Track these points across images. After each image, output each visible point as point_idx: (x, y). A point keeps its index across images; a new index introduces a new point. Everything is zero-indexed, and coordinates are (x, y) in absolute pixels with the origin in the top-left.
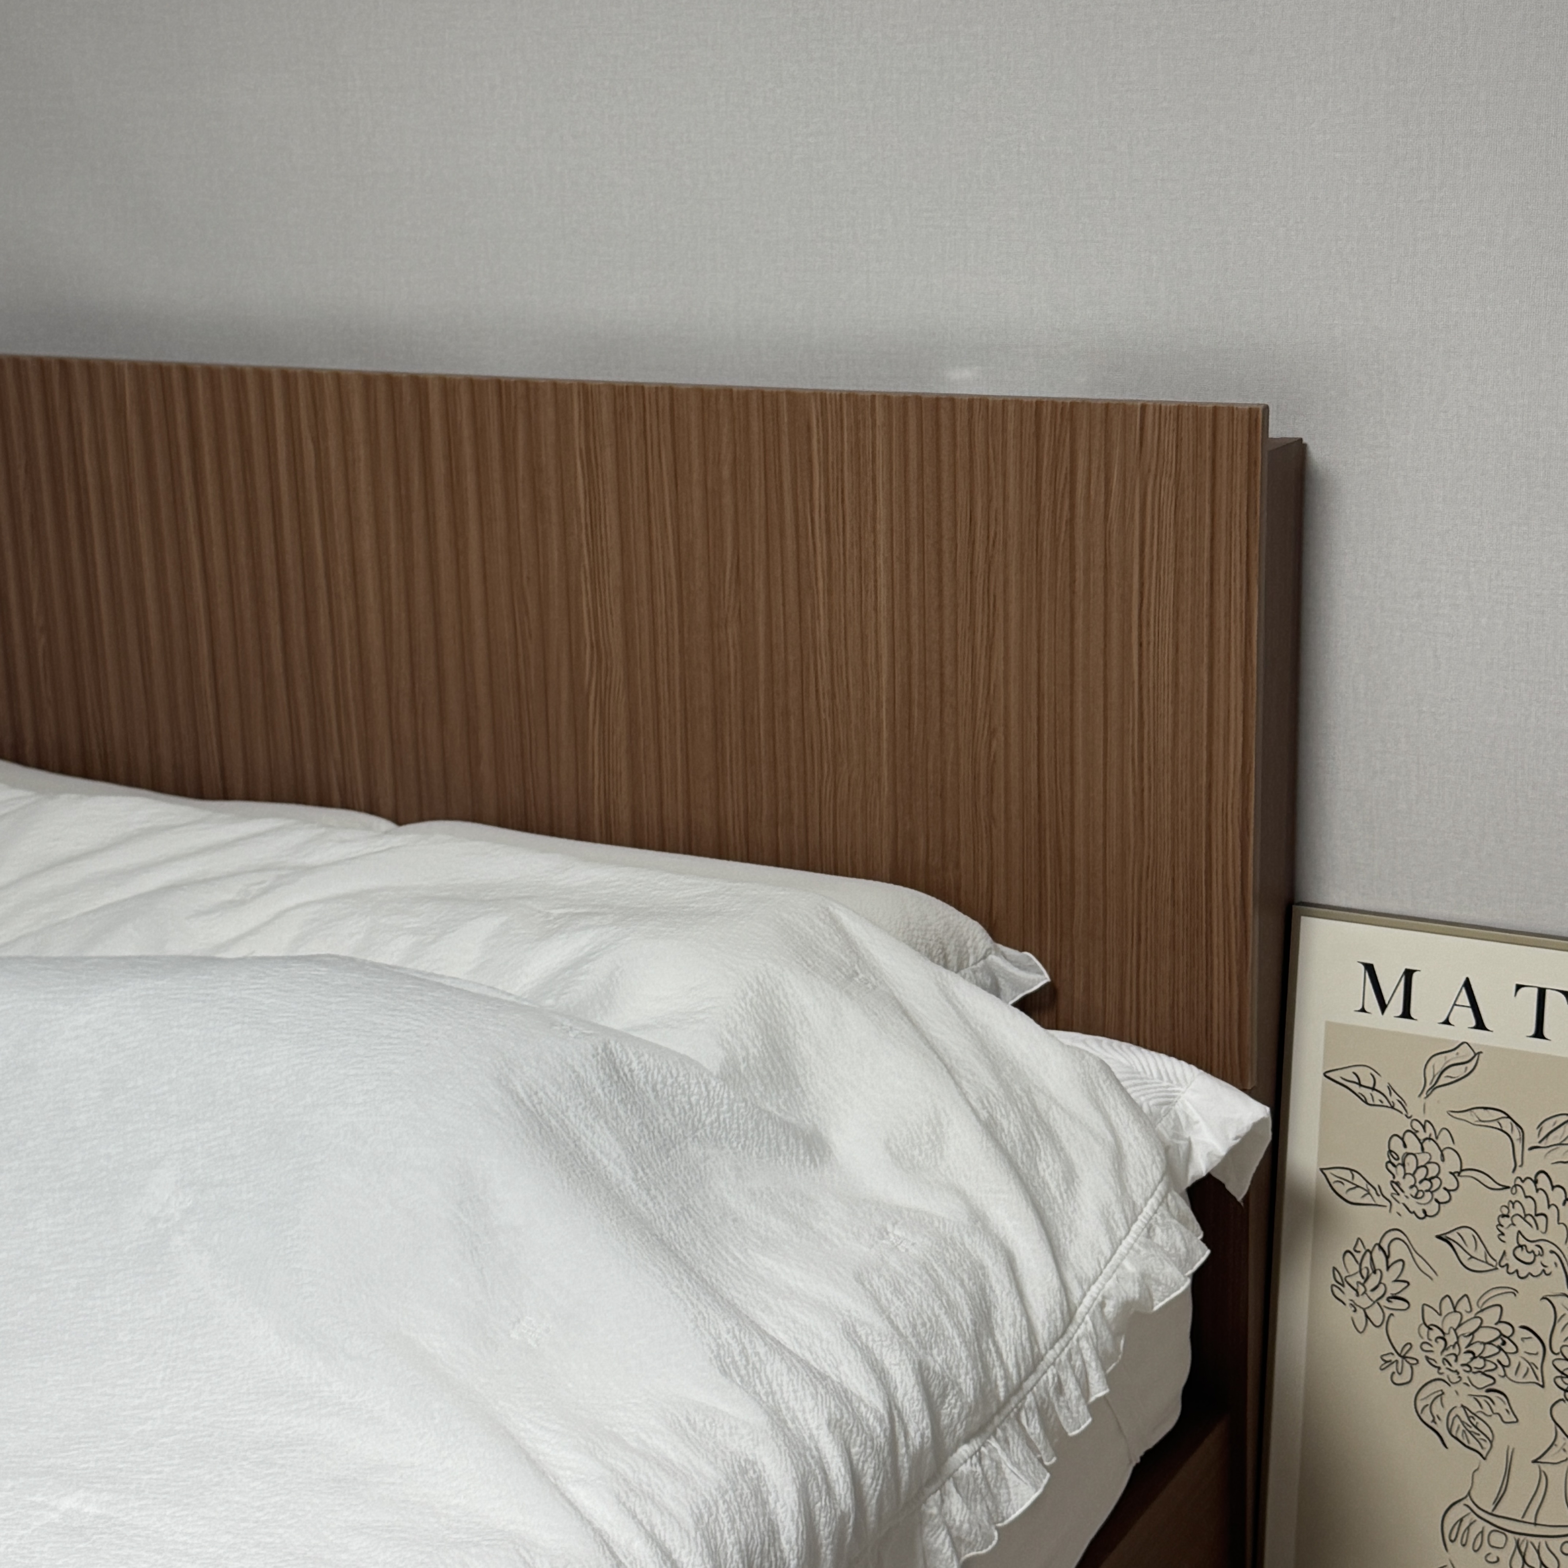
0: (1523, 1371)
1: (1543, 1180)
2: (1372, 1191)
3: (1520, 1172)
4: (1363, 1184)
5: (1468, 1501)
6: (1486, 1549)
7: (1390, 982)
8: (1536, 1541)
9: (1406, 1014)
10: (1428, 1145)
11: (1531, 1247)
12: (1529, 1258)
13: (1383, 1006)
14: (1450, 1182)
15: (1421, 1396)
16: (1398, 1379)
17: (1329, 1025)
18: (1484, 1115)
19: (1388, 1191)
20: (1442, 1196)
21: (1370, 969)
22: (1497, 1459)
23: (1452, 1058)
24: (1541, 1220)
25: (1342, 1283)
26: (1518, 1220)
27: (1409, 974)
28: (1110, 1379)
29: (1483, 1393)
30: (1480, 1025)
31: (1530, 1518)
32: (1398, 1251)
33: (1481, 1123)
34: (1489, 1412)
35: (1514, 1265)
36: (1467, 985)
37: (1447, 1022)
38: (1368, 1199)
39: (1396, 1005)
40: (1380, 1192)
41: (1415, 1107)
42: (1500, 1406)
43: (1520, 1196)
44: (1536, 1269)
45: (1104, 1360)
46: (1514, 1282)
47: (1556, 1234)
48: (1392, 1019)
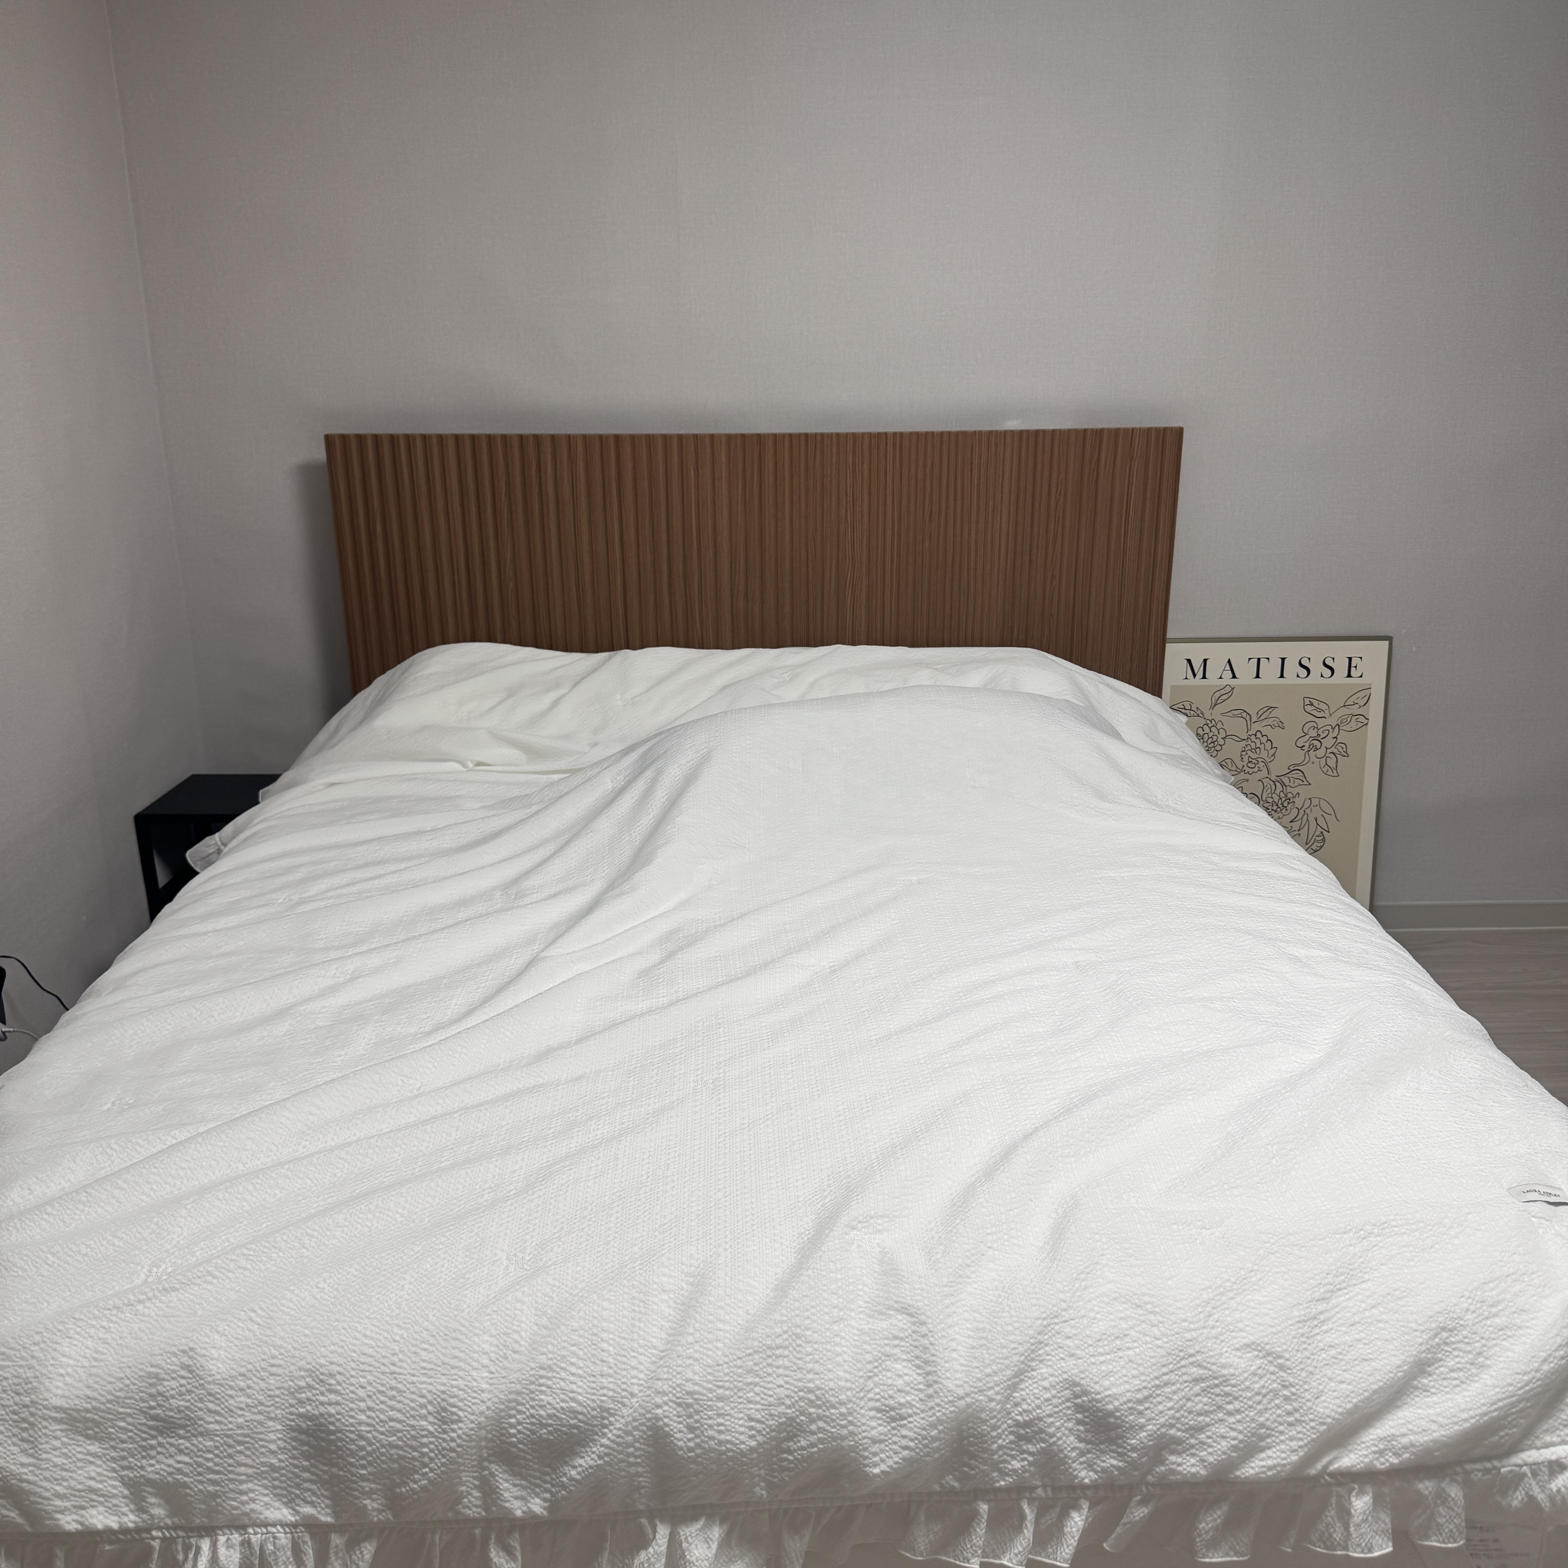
1: (1259, 735)
3: (1250, 733)
7: (1197, 665)
9: (1204, 677)
10: (1213, 729)
11: (1254, 761)
12: (1253, 766)
13: (1195, 675)
14: (1221, 742)
17: (1172, 686)
18: (1235, 713)
20: (1218, 748)
21: (1189, 661)
23: (1223, 692)
24: (1258, 750)
26: (1249, 752)
27: (1205, 661)
30: (1234, 677)
33: (1235, 716)
35: (1247, 769)
36: (1229, 662)
39: (1200, 674)
41: (1208, 716)
43: (1250, 742)
44: (1256, 770)
46: (1247, 776)
47: (1264, 754)
48: (1198, 681)
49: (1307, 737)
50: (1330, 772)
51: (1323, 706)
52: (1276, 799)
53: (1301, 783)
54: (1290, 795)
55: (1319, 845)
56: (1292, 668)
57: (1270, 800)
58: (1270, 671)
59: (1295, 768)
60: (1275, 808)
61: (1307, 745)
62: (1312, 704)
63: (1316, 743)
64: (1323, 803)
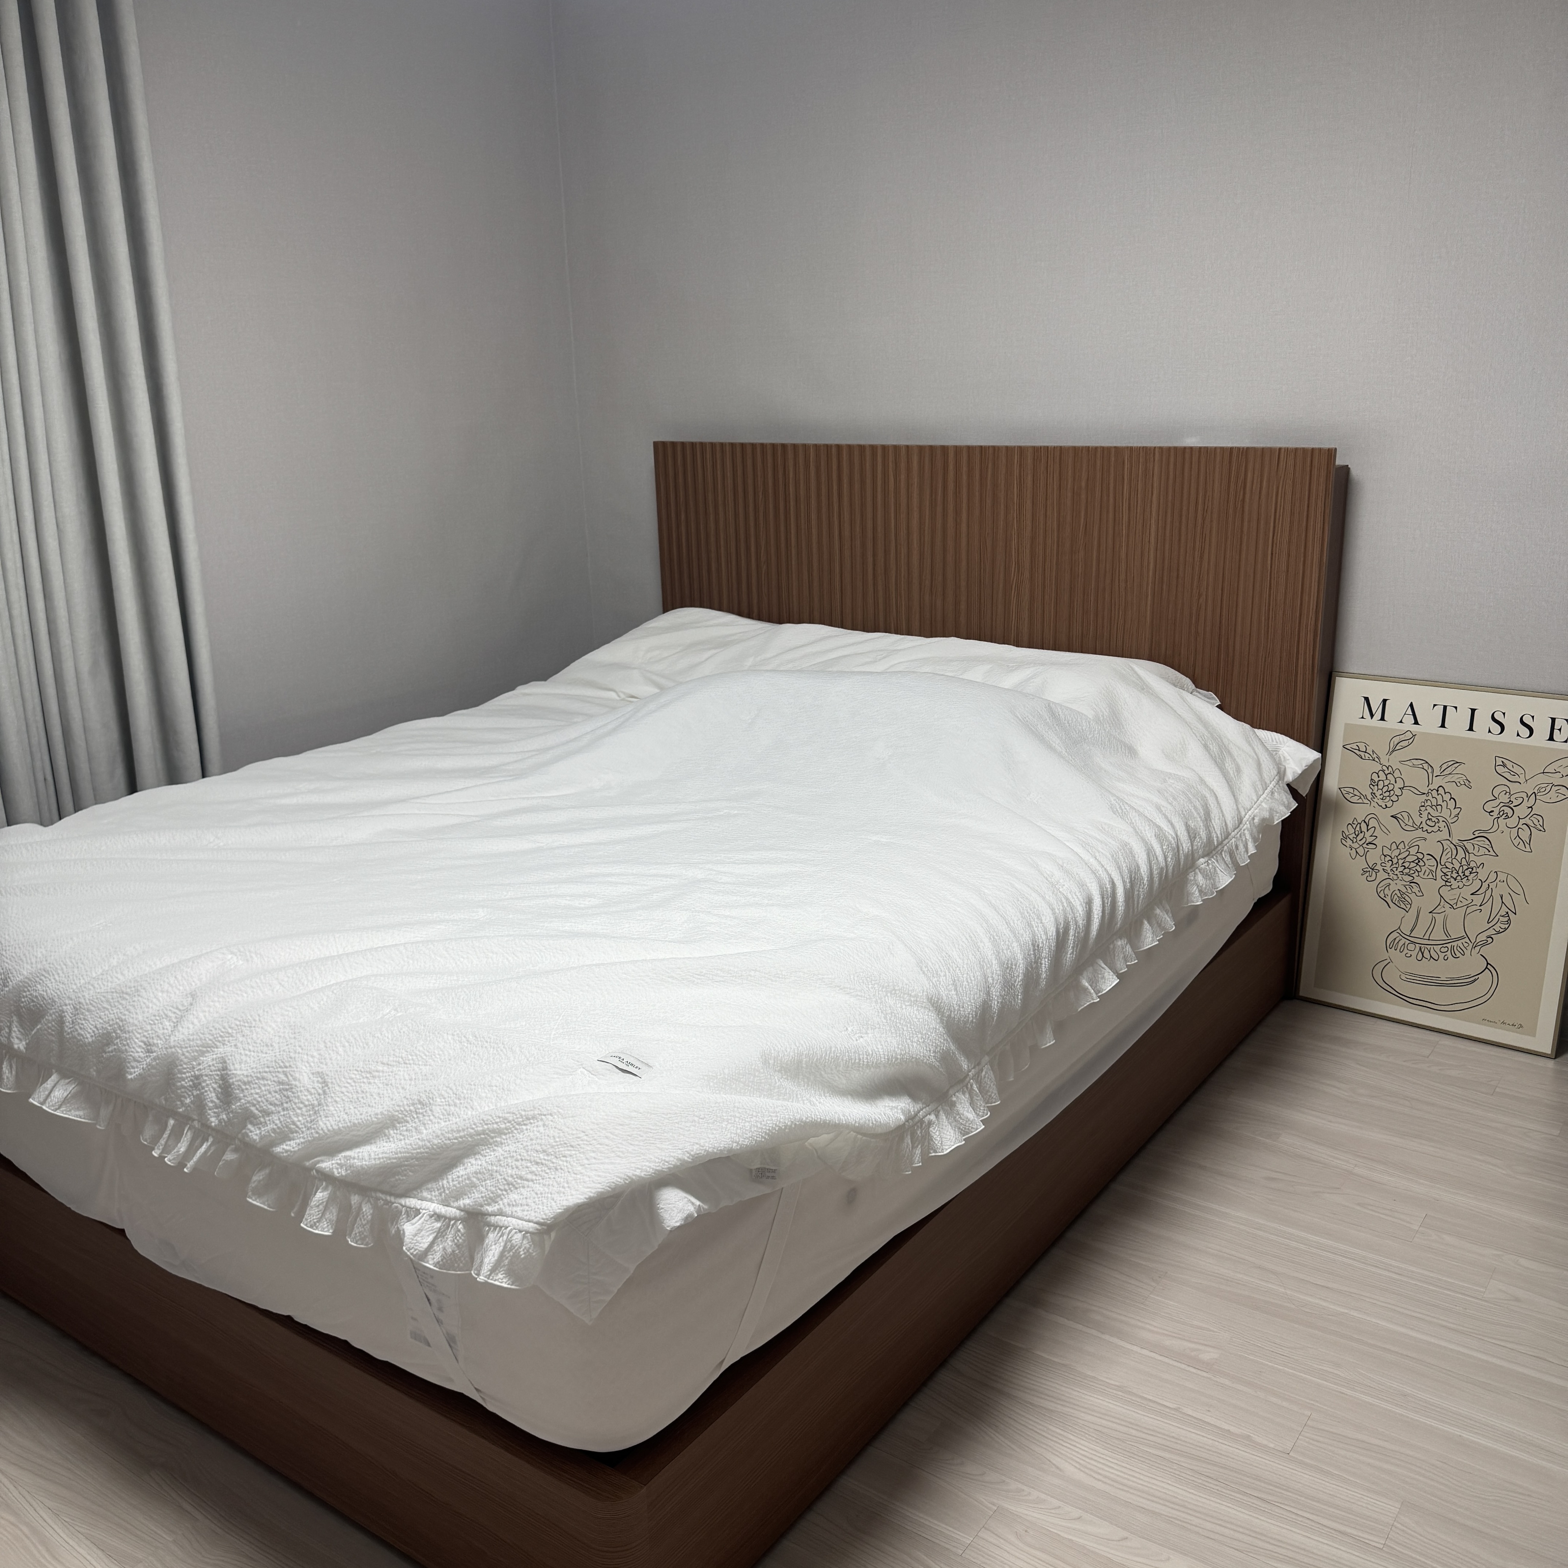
0: (1427, 873)
1: (1441, 791)
2: (1362, 797)
4: (1358, 794)
5: (1398, 931)
6: (1406, 951)
7: (1376, 705)
8: (1429, 947)
9: (1382, 719)
11: (1434, 819)
12: (1433, 824)
13: (1372, 715)
14: (1398, 792)
15: (1380, 886)
16: (1369, 879)
17: (1346, 725)
18: (1415, 762)
19: (1369, 797)
20: (1394, 798)
21: (1367, 699)
22: (1413, 912)
23: (1402, 737)
24: (1439, 807)
25: (1345, 837)
26: (1428, 808)
27: (1385, 701)
28: (1257, 847)
29: (1408, 883)
30: (1416, 723)
31: (1426, 937)
32: (1373, 823)
33: (1414, 766)
34: (1410, 892)
35: (1426, 827)
36: (1411, 705)
37: (1401, 722)
38: (1360, 801)
39: (1378, 715)
40: (1366, 797)
41: (1384, 761)
42: (1416, 889)
43: (1430, 797)
44: (1435, 829)
45: (1255, 840)
46: (1425, 835)
47: (1445, 813)
48: (1376, 721)
49: (1498, 801)
50: (1521, 846)
51: (1516, 769)
52: (1457, 866)
53: (1487, 852)
54: (1472, 864)
55: (1503, 926)
56: (1483, 721)
57: (1450, 866)
58: (1458, 722)
59: (1481, 835)
60: (1455, 875)
61: (1496, 810)
62: (1504, 765)
63: (1507, 810)
64: (1511, 880)
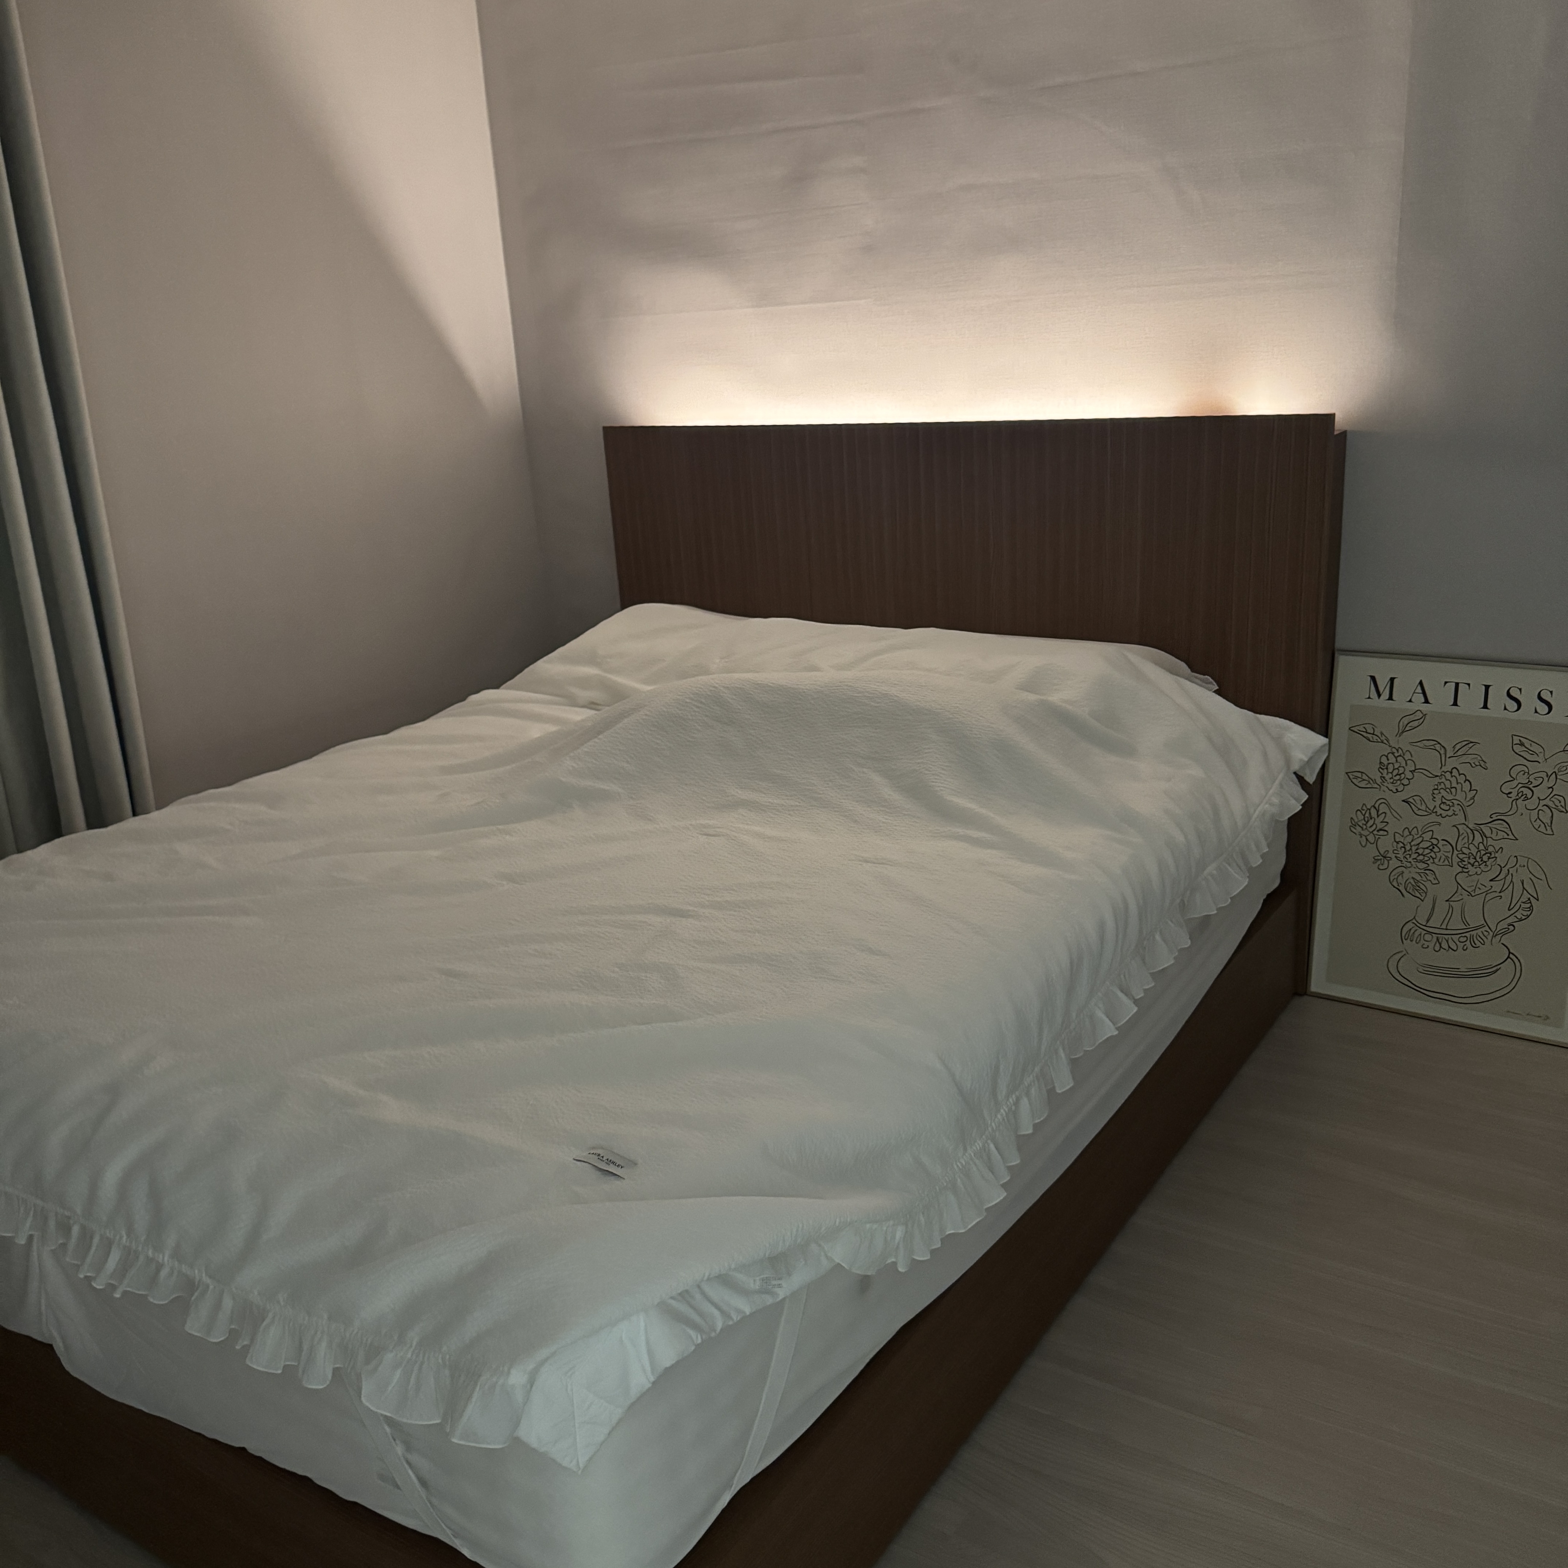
0: (1442, 860)
1: (1455, 772)
2: (1371, 782)
3: (1444, 769)
4: (1367, 778)
5: (1414, 921)
6: (1422, 942)
7: (1383, 684)
8: (1446, 937)
9: (1391, 698)
10: (1399, 759)
11: (1448, 803)
12: (1448, 808)
13: (1379, 695)
15: (1392, 875)
16: (1381, 867)
17: (1349, 705)
18: (1427, 743)
19: (1379, 781)
20: (1406, 782)
21: (1373, 678)
22: (1429, 900)
23: (1412, 718)
24: (1453, 790)
25: (1355, 825)
26: (1442, 791)
27: (1392, 680)
29: (1423, 871)
30: (1427, 701)
31: (1444, 926)
32: (1383, 809)
33: (1426, 747)
34: (1426, 880)
35: (1440, 811)
36: (1421, 683)
37: (1410, 701)
38: (1369, 786)
39: (1386, 695)
40: (1375, 782)
41: (1394, 743)
42: (1431, 877)
43: (1443, 780)
44: (1450, 813)
46: (1439, 819)
47: (1460, 796)
48: (1383, 701)
49: (1515, 783)
50: (1542, 829)
51: (1535, 748)
54: (1491, 849)
56: (1497, 698)
57: (1465, 850)
58: (1471, 699)
59: (1498, 818)
60: (1472, 861)
61: (1515, 792)
62: (1522, 744)
63: (1526, 791)
64: (1532, 866)
